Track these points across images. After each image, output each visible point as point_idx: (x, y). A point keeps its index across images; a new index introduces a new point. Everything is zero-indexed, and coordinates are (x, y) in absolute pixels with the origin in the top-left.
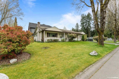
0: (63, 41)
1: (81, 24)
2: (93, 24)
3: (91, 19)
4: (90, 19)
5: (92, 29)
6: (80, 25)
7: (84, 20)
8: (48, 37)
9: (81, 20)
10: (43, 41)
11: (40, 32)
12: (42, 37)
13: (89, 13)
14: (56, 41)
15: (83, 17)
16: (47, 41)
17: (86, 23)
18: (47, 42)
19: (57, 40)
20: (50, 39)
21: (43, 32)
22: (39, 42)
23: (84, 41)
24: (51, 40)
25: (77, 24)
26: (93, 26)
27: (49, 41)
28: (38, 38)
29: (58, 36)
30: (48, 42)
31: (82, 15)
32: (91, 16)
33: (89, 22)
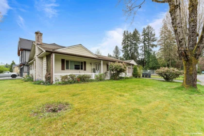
0: (100, 79)
1: (124, 48)
2: (141, 48)
3: (139, 40)
4: (137, 39)
5: (140, 57)
6: (122, 49)
7: (128, 41)
8: (63, 69)
9: (124, 41)
10: (49, 80)
11: (41, 58)
12: (47, 70)
13: (136, 30)
14: (83, 79)
15: (126, 36)
16: (60, 81)
17: (130, 46)
18: (60, 84)
19: (86, 77)
20: (68, 74)
21: (48, 55)
22: (39, 83)
23: (136, 77)
24: (72, 76)
25: (117, 48)
26: (141, 52)
27: (66, 80)
28: (37, 74)
29: (88, 67)
30: (65, 83)
31: (125, 32)
32: (138, 35)
33: (136, 44)
